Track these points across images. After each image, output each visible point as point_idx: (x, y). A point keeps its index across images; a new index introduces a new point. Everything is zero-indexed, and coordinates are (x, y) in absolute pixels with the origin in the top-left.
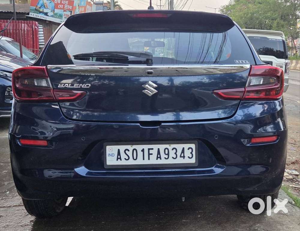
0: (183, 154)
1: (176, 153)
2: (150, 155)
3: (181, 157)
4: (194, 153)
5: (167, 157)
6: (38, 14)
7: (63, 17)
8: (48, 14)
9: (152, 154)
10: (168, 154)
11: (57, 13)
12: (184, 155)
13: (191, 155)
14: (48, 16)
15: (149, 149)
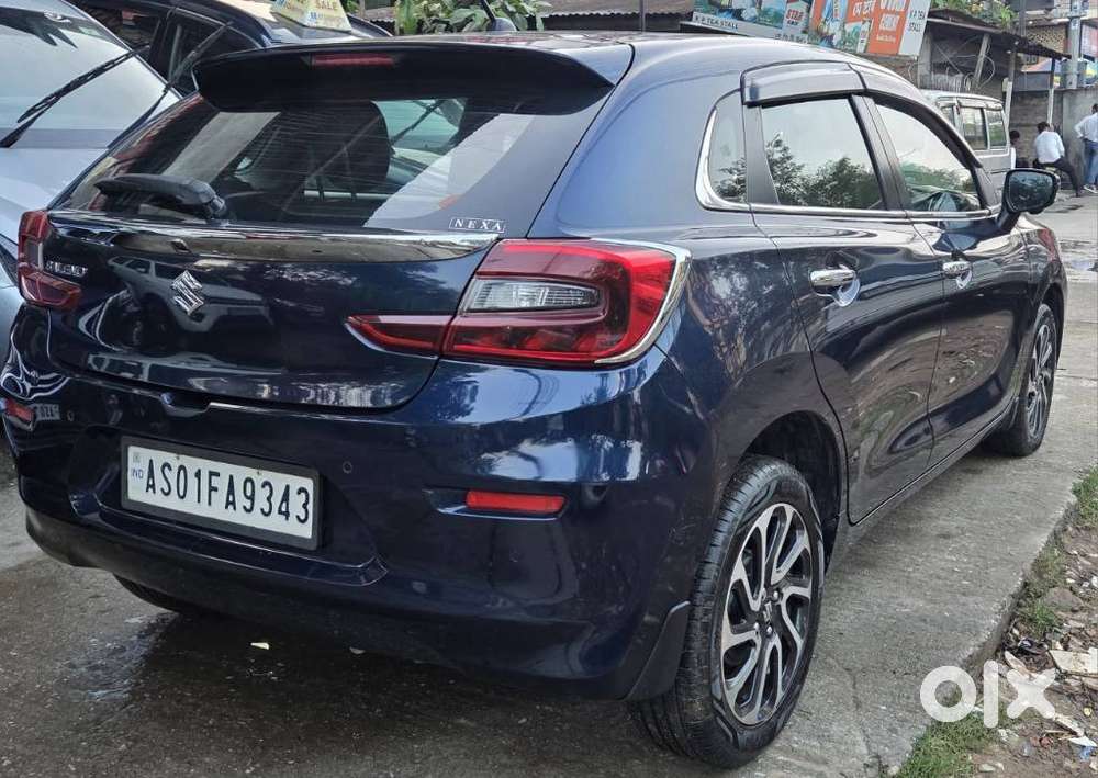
0: (284, 504)
1: (269, 499)
2: (213, 492)
3: (280, 512)
4: (310, 507)
5: (248, 504)
6: (715, 14)
7: (786, 20)
8: (744, 15)
9: (216, 489)
10: (252, 498)
11: (769, 10)
12: (287, 507)
13: (303, 511)
14: (742, 19)
15: (212, 474)
